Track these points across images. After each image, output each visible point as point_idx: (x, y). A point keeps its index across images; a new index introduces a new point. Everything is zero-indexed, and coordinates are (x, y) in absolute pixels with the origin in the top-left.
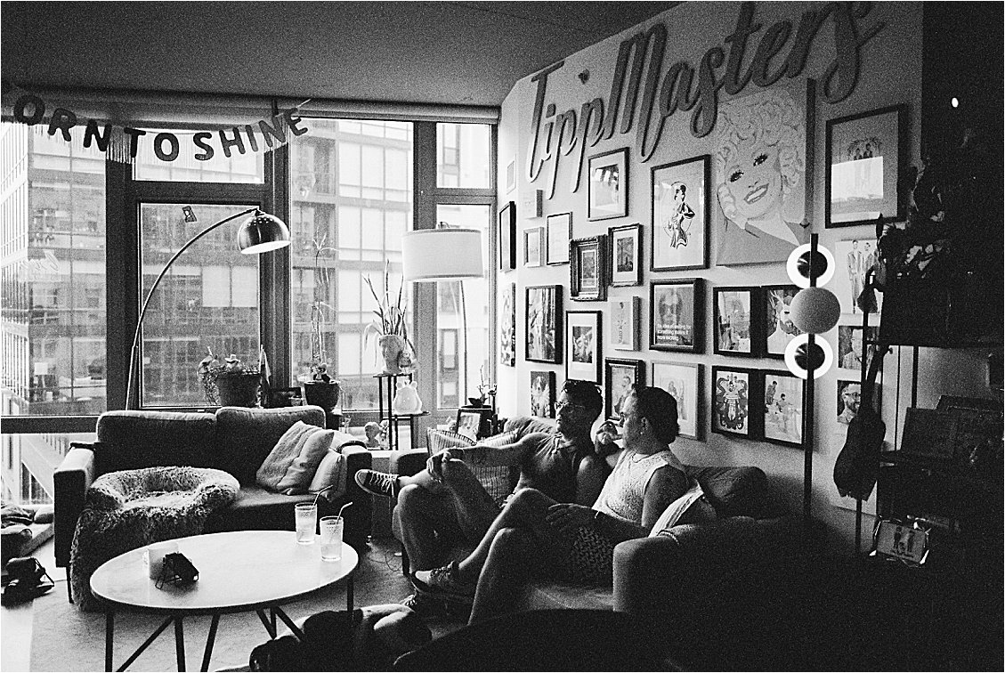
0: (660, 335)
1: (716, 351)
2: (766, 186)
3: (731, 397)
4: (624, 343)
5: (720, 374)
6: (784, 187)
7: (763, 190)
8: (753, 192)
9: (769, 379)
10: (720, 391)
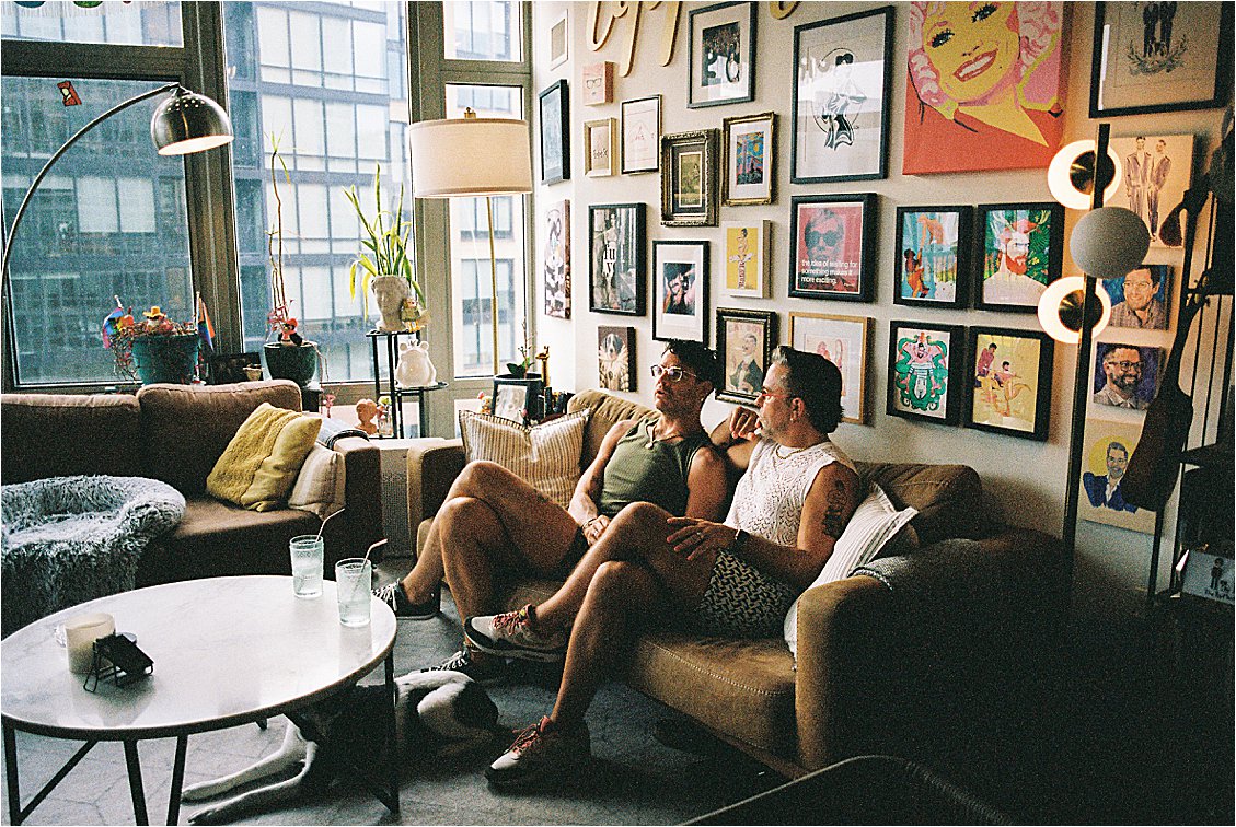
0: (805, 275)
1: (898, 300)
2: (993, 54)
3: (921, 366)
4: (747, 287)
5: (902, 333)
6: (1023, 52)
7: (987, 59)
8: (969, 63)
9: (984, 341)
10: (903, 357)
